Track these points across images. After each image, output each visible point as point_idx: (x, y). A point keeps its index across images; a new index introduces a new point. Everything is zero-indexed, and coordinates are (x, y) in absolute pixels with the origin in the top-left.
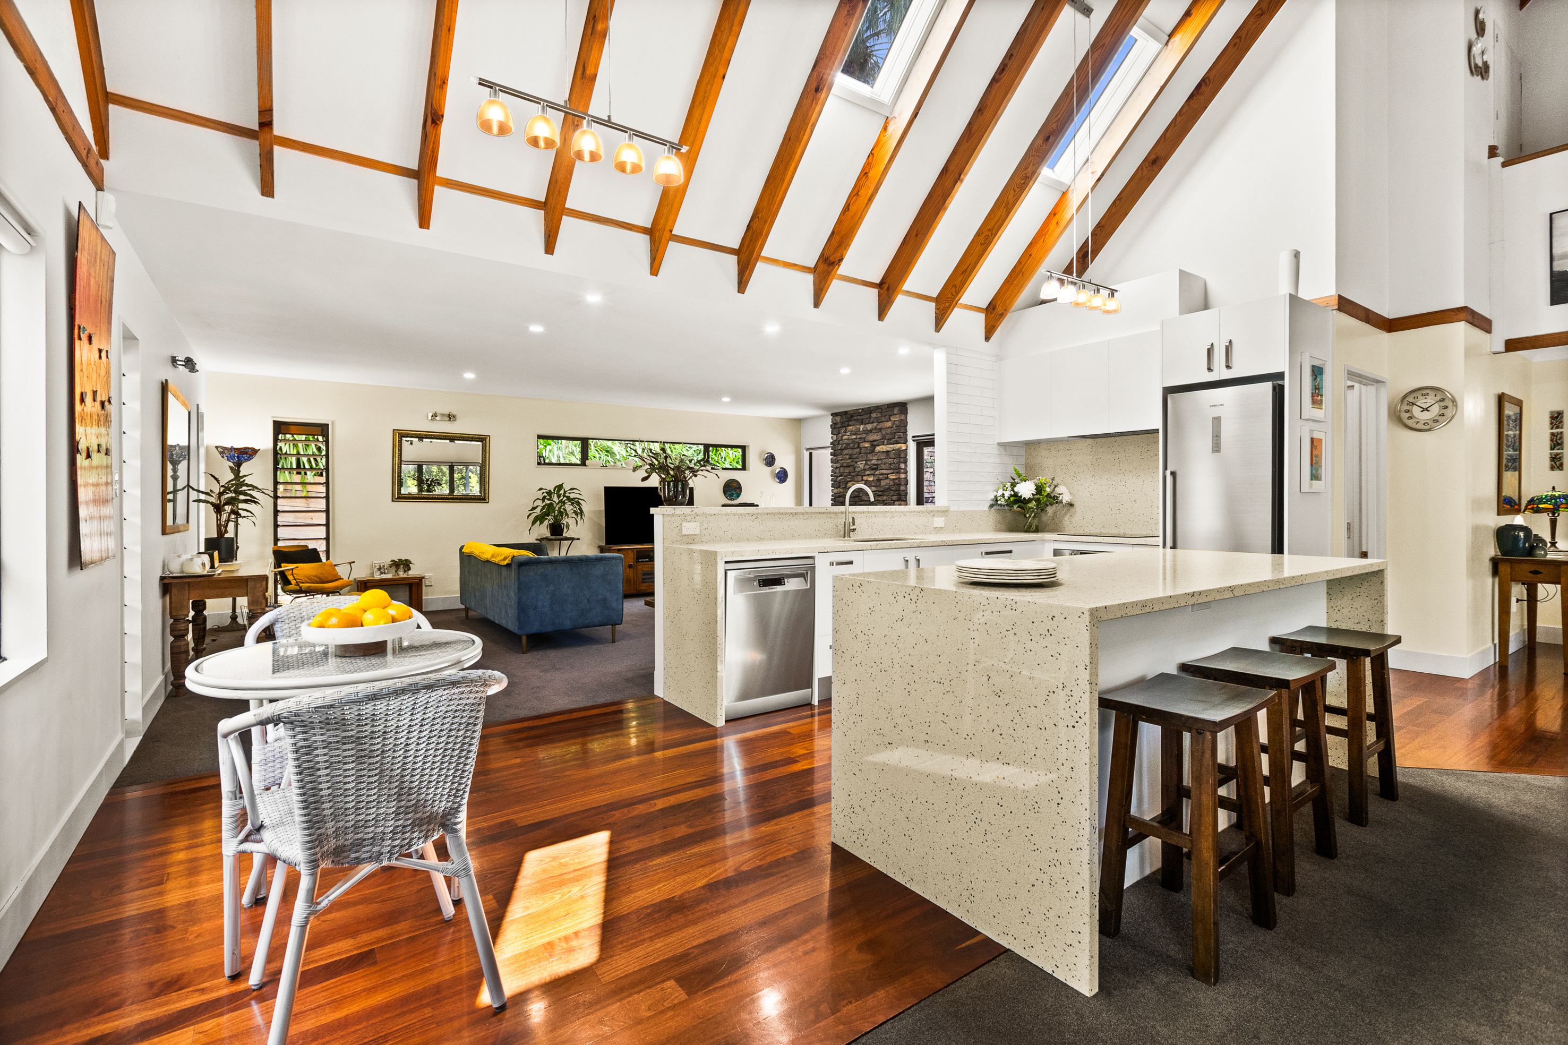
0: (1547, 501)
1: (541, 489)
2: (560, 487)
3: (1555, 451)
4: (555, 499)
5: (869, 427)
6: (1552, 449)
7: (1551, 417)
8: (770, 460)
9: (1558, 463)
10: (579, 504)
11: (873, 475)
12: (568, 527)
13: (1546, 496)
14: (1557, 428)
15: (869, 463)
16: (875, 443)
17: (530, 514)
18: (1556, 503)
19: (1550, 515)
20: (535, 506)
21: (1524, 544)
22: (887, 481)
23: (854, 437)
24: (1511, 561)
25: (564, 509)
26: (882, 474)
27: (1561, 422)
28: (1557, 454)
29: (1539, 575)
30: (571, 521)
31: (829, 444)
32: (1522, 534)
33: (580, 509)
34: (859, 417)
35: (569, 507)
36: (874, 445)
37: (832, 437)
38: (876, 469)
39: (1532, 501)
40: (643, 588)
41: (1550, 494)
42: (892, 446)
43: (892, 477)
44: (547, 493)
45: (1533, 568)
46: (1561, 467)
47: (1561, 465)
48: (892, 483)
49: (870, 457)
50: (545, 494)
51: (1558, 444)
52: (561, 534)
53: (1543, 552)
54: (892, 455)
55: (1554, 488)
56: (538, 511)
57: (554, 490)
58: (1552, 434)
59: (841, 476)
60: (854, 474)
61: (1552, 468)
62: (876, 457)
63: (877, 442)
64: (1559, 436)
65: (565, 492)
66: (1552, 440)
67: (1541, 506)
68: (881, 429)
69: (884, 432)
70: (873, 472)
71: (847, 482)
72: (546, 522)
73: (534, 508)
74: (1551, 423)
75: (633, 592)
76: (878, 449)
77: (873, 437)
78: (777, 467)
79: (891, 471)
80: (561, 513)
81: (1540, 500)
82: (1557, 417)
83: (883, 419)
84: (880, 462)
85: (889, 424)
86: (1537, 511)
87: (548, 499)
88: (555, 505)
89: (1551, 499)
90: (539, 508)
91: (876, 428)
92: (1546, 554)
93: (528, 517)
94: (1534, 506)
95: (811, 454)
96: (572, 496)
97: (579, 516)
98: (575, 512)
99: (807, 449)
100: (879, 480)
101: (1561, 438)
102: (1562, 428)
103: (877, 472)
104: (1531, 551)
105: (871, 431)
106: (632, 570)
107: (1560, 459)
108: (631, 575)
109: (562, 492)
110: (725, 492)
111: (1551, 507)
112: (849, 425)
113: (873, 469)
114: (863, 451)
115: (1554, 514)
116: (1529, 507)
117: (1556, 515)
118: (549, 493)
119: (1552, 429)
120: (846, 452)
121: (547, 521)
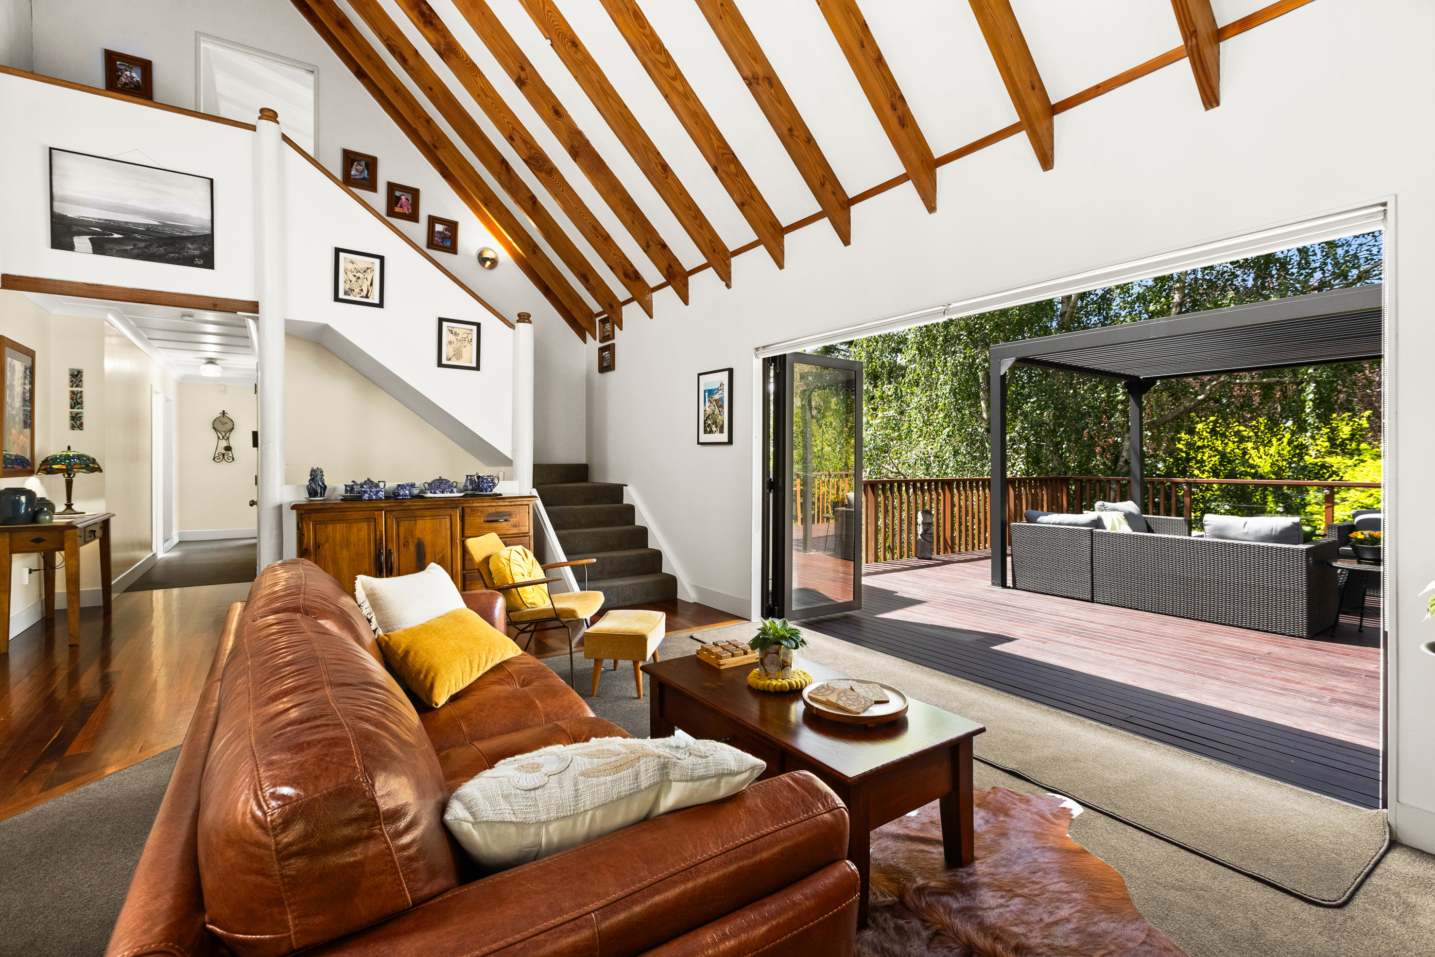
0: (61, 461)
3: (75, 410)
6: (72, 408)
7: (71, 375)
9: (78, 423)
13: (61, 456)
14: (77, 386)
18: (69, 464)
19: (66, 476)
21: (26, 509)
24: (10, 531)
27: (81, 381)
28: (77, 414)
29: (42, 544)
32: (23, 499)
39: (46, 461)
41: (64, 453)
45: (35, 535)
46: (80, 427)
47: (81, 424)
51: (78, 403)
53: (48, 517)
55: (69, 448)
58: (73, 392)
61: (73, 427)
64: (79, 395)
66: (72, 399)
67: (55, 467)
74: (72, 381)
81: (55, 460)
82: (77, 376)
86: (50, 471)
89: (65, 459)
92: (51, 519)
94: (48, 467)
101: (81, 397)
102: (81, 387)
104: (34, 517)
107: (80, 418)
111: (64, 467)
115: (69, 475)
116: (42, 468)
117: (72, 476)
119: (72, 387)
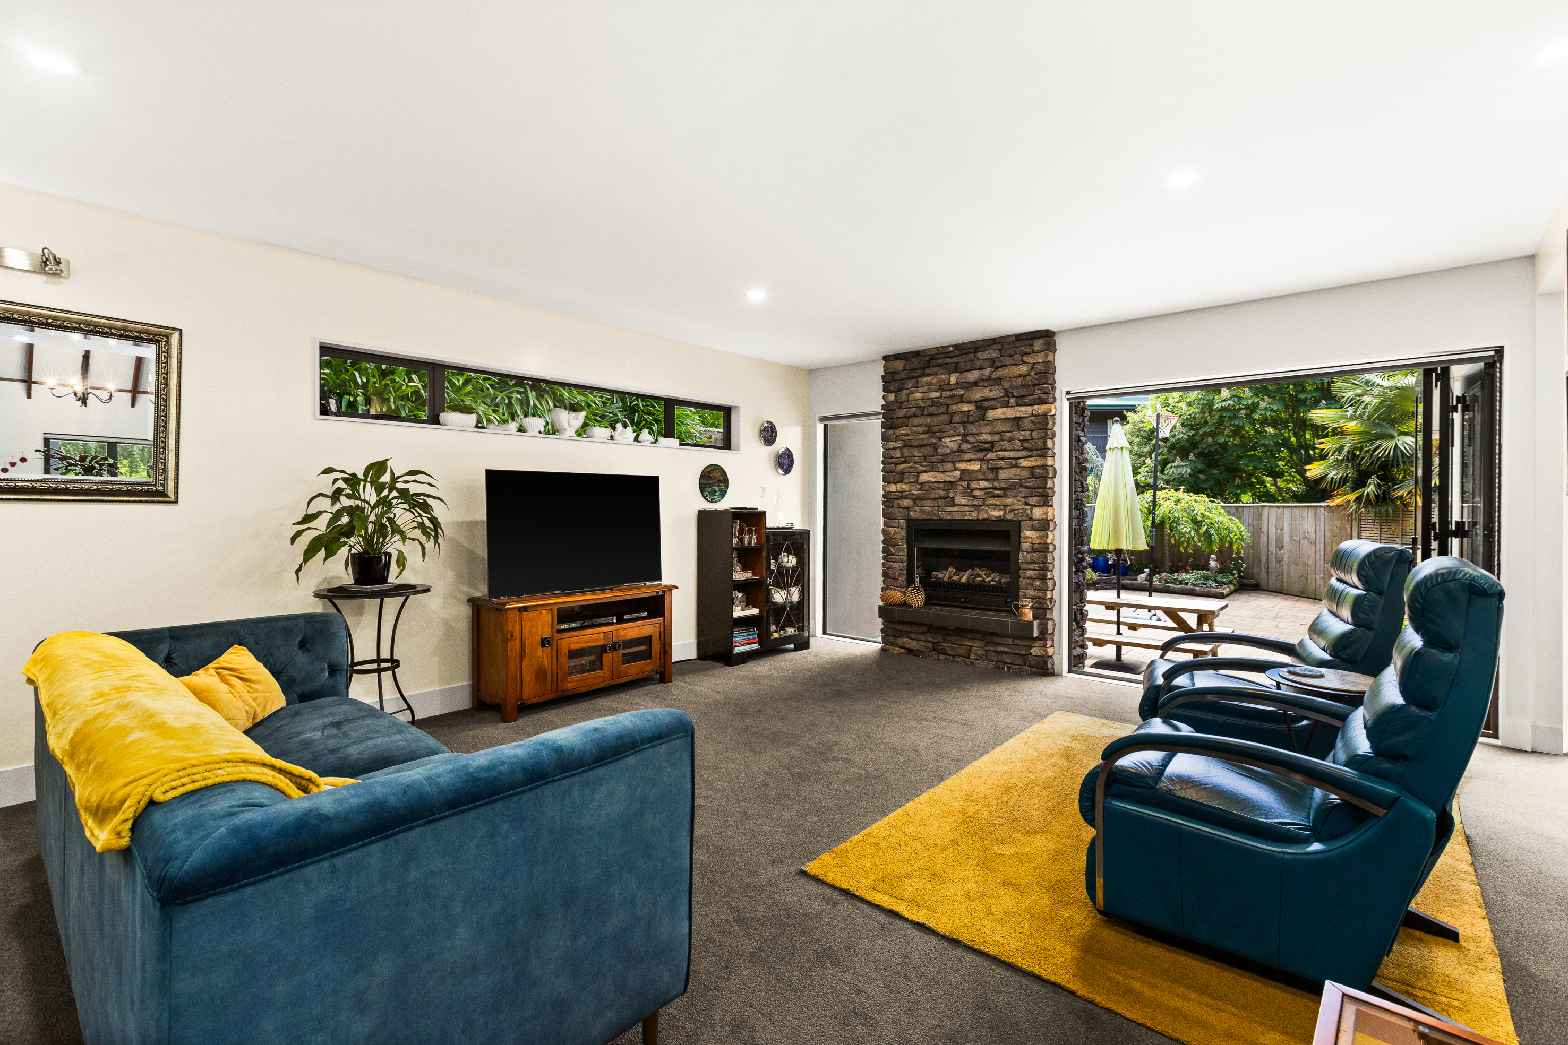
1: (329, 471)
2: (379, 467)
4: (370, 494)
5: (973, 376)
8: (769, 434)
10: (426, 507)
11: (982, 460)
12: (402, 562)
15: (970, 439)
16: (986, 404)
17: (299, 533)
20: (313, 510)
22: (1015, 471)
23: (937, 394)
25: (391, 520)
26: (1003, 459)
30: (411, 551)
31: (879, 409)
33: (433, 520)
34: (948, 360)
35: (402, 515)
36: (982, 406)
37: (884, 398)
38: (990, 450)
40: (570, 685)
42: (1029, 409)
43: (1025, 463)
44: (345, 480)
48: (1025, 474)
49: (972, 428)
50: (340, 484)
52: (384, 580)
54: (1027, 424)
56: (321, 525)
57: (366, 474)
59: (905, 462)
60: (934, 459)
62: (988, 429)
63: (991, 403)
65: (394, 479)
68: (999, 380)
69: (1006, 385)
70: (980, 455)
71: (919, 473)
72: (343, 553)
73: (308, 518)
75: (550, 696)
76: (991, 414)
77: (978, 394)
78: (780, 445)
79: (1024, 453)
80: (381, 529)
83: (1008, 361)
84: (997, 437)
85: (1024, 369)
87: (348, 496)
88: (368, 509)
90: (325, 519)
91: (989, 378)
93: (293, 539)
95: (826, 427)
96: (413, 488)
97: (432, 539)
98: (421, 526)
99: (822, 419)
100: (996, 470)
103: (991, 455)
105: (976, 384)
106: (548, 650)
108: (546, 662)
109: (386, 478)
110: (702, 488)
112: (924, 375)
113: (980, 451)
114: (956, 418)
118: (352, 481)
120: (917, 421)
121: (346, 548)
